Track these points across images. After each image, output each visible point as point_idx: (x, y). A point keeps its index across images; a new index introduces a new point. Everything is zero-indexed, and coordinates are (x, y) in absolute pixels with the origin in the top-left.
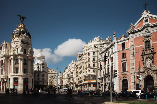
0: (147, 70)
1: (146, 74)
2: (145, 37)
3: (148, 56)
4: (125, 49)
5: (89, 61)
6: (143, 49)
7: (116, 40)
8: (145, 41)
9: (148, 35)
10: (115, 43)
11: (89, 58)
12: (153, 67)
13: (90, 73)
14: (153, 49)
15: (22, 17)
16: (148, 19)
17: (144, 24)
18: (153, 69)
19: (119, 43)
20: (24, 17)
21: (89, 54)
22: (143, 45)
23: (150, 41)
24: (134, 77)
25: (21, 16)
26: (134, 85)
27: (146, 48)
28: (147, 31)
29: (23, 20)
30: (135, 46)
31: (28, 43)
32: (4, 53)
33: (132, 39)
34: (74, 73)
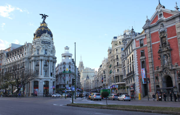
0: (165, 70)
1: (164, 74)
2: (161, 33)
3: (165, 53)
4: (143, 46)
5: (117, 58)
6: (160, 45)
7: (134, 36)
8: (161, 37)
9: (163, 30)
10: (133, 40)
11: (117, 55)
12: (170, 66)
13: (119, 73)
14: (169, 45)
15: (44, 15)
16: (162, 14)
17: (159, 19)
18: (171, 68)
19: (137, 40)
20: (46, 16)
21: (117, 49)
22: (159, 42)
23: (165, 37)
24: (153, 78)
25: (42, 15)
26: (154, 87)
27: (162, 45)
28: (161, 26)
29: (45, 18)
30: (152, 43)
31: (49, 42)
32: (25, 54)
33: (148, 35)
34: (106, 72)
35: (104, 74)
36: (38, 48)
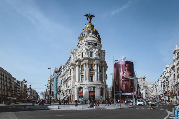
20: (92, 15)
25: (88, 15)
29: (91, 19)
35: (167, 81)
36: (82, 51)
